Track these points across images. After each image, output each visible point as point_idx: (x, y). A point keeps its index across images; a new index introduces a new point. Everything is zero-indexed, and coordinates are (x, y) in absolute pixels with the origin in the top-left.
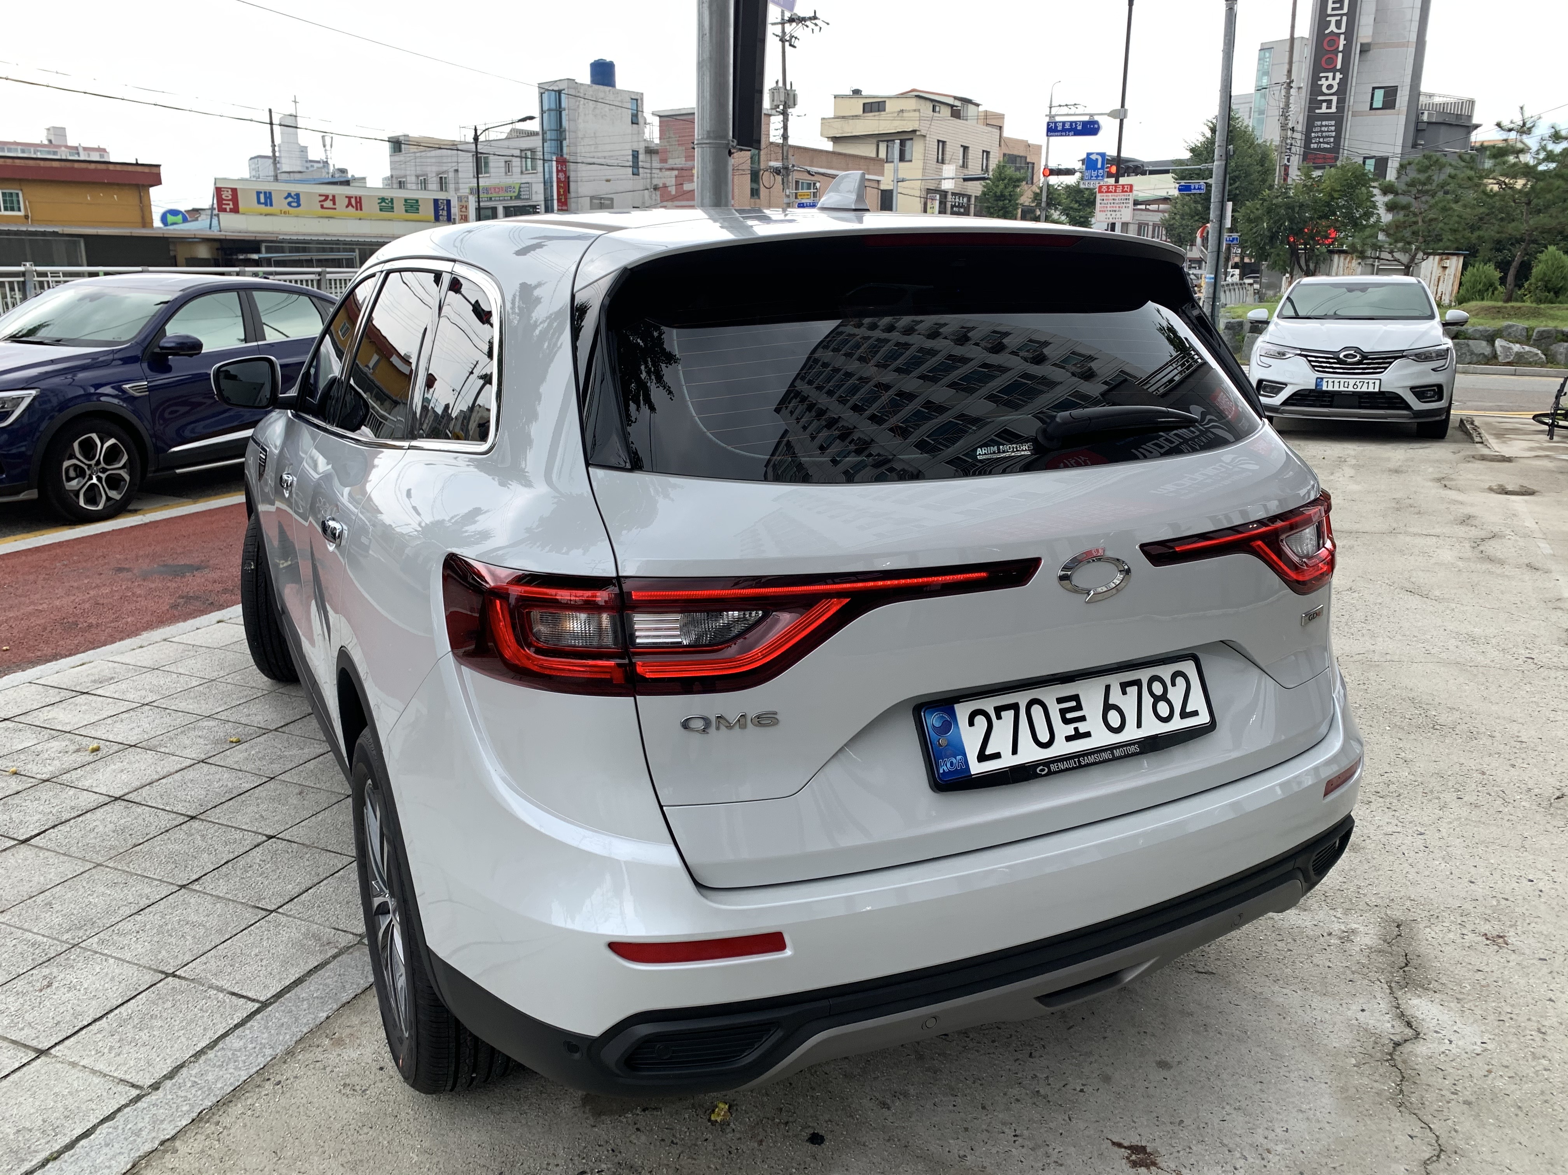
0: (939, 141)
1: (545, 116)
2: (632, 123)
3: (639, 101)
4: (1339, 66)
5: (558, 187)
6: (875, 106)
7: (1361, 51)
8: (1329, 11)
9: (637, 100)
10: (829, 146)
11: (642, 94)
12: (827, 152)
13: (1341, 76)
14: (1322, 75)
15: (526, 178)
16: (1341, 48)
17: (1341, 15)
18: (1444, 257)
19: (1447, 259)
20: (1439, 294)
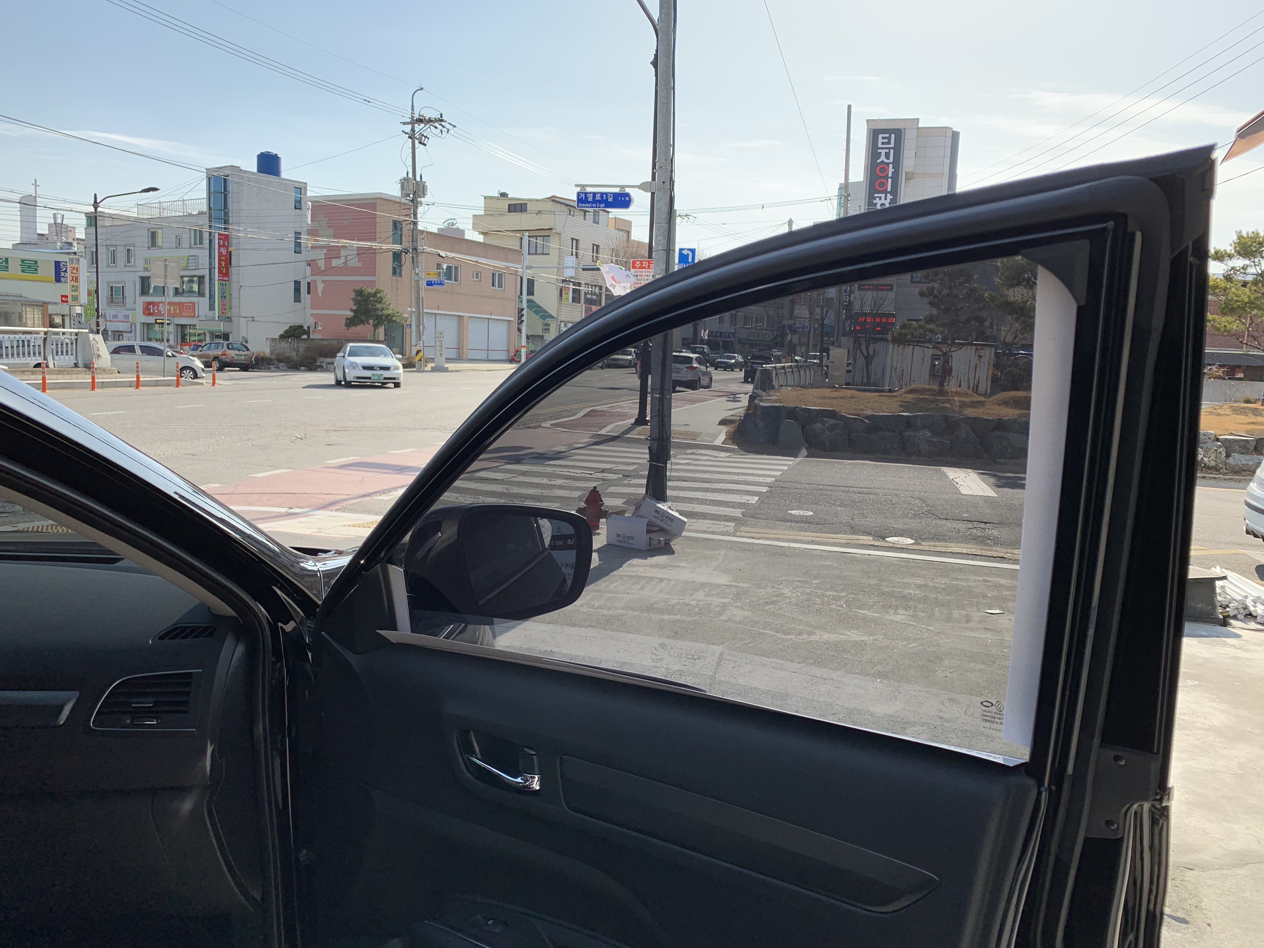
0: (572, 239)
1: (212, 197)
2: (295, 208)
3: (302, 190)
4: (889, 190)
5: (220, 260)
6: (518, 207)
7: (906, 179)
8: (880, 145)
9: (300, 189)
10: (480, 238)
11: (306, 184)
12: (480, 243)
13: (891, 197)
14: (876, 195)
15: (193, 252)
16: (890, 175)
17: (889, 149)
18: (979, 348)
19: (982, 349)
20: (977, 379)
